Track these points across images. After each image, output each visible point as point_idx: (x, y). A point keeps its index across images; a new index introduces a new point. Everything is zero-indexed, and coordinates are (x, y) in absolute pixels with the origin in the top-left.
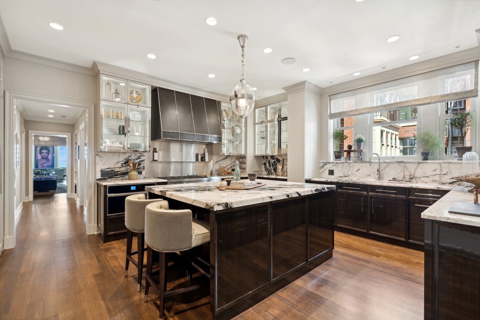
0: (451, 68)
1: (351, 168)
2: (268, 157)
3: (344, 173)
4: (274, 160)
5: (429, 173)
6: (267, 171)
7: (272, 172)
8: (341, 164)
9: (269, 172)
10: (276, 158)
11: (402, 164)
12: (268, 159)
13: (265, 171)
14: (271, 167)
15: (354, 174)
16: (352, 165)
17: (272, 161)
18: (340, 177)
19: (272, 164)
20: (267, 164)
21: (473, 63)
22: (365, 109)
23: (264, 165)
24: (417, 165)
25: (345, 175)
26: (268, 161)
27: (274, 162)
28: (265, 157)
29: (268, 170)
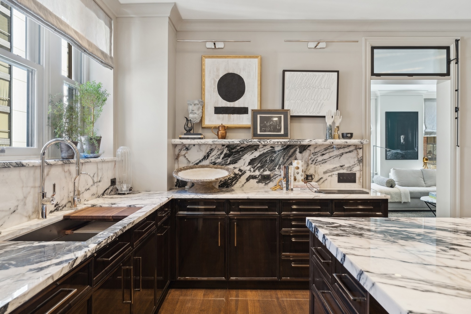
11: (66, 168)
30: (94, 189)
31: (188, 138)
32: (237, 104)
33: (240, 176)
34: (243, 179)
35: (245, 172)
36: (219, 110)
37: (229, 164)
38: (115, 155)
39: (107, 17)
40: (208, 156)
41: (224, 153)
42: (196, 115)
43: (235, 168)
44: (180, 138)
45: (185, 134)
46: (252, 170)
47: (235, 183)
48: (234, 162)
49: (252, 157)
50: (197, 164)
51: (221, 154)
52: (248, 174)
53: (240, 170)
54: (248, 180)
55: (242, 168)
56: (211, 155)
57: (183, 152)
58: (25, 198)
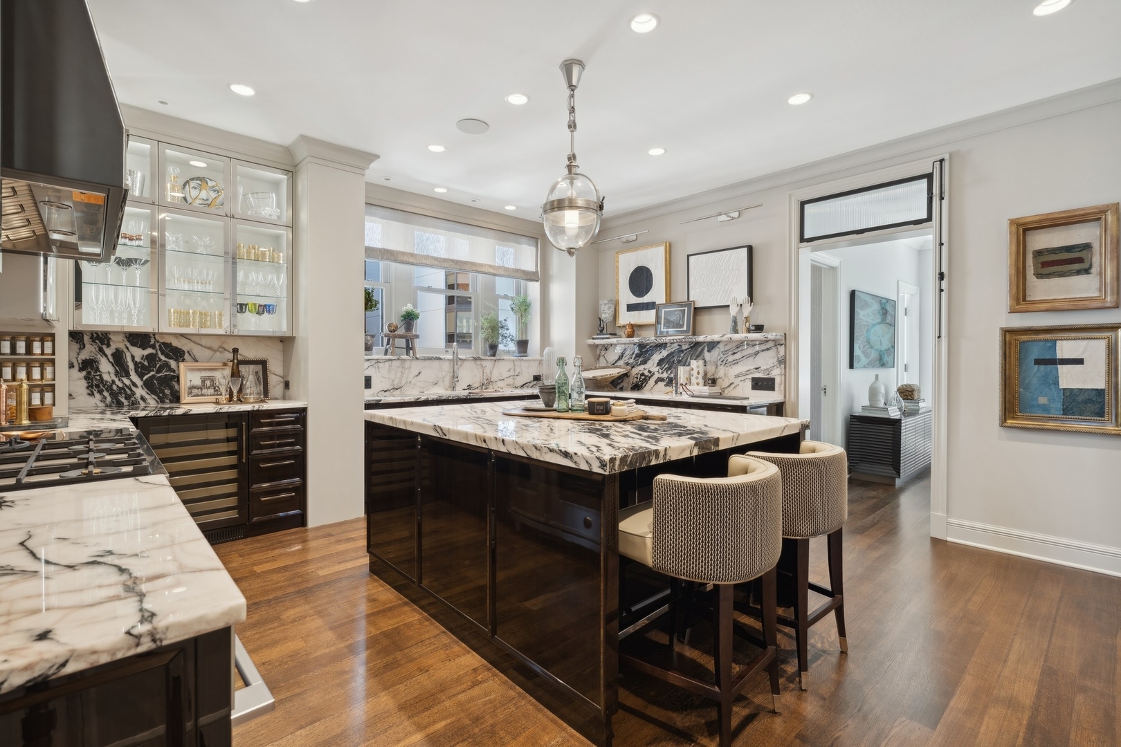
0: (519, 236)
1: (407, 371)
2: (109, 339)
3: (393, 381)
4: (149, 351)
5: (505, 374)
6: (106, 394)
7: (138, 396)
8: (387, 363)
9: (114, 395)
10: (164, 344)
11: (478, 362)
12: (113, 347)
13: (92, 394)
14: (128, 375)
15: (412, 383)
16: (407, 364)
17: (139, 353)
18: (385, 391)
19: (136, 364)
20: (106, 368)
21: (534, 240)
22: (428, 257)
23: (81, 370)
24: (493, 362)
25: (396, 387)
26: (109, 352)
27: (151, 358)
28: (86, 339)
29: (109, 389)
30: (510, 381)
31: (603, 338)
32: (646, 299)
33: (650, 378)
34: (652, 381)
35: (654, 374)
36: (631, 308)
37: (640, 364)
38: (542, 354)
39: (531, 239)
40: (622, 356)
41: (636, 353)
42: (607, 315)
43: (645, 369)
44: (593, 339)
45: (598, 335)
46: (660, 371)
47: (645, 386)
48: (644, 362)
49: (660, 357)
50: (613, 364)
51: (633, 354)
52: (656, 376)
53: (649, 372)
54: (656, 382)
55: (651, 370)
56: (624, 355)
57: (603, 353)
58: (444, 378)
